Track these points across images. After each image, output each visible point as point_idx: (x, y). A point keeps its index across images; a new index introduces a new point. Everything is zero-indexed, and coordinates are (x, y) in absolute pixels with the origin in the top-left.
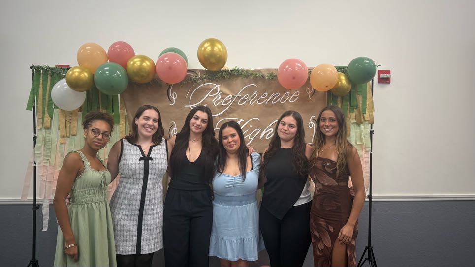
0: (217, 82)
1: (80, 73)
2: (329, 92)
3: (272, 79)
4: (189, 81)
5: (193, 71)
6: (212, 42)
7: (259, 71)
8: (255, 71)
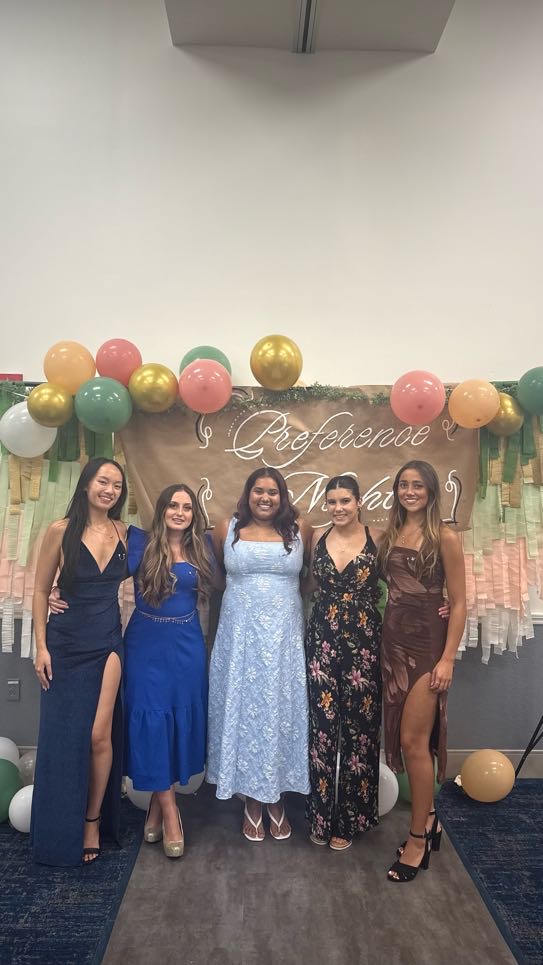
0: (282, 409)
1: (52, 395)
2: (484, 429)
3: (380, 404)
4: (235, 408)
5: (241, 390)
6: (277, 341)
7: (357, 389)
8: (350, 389)
